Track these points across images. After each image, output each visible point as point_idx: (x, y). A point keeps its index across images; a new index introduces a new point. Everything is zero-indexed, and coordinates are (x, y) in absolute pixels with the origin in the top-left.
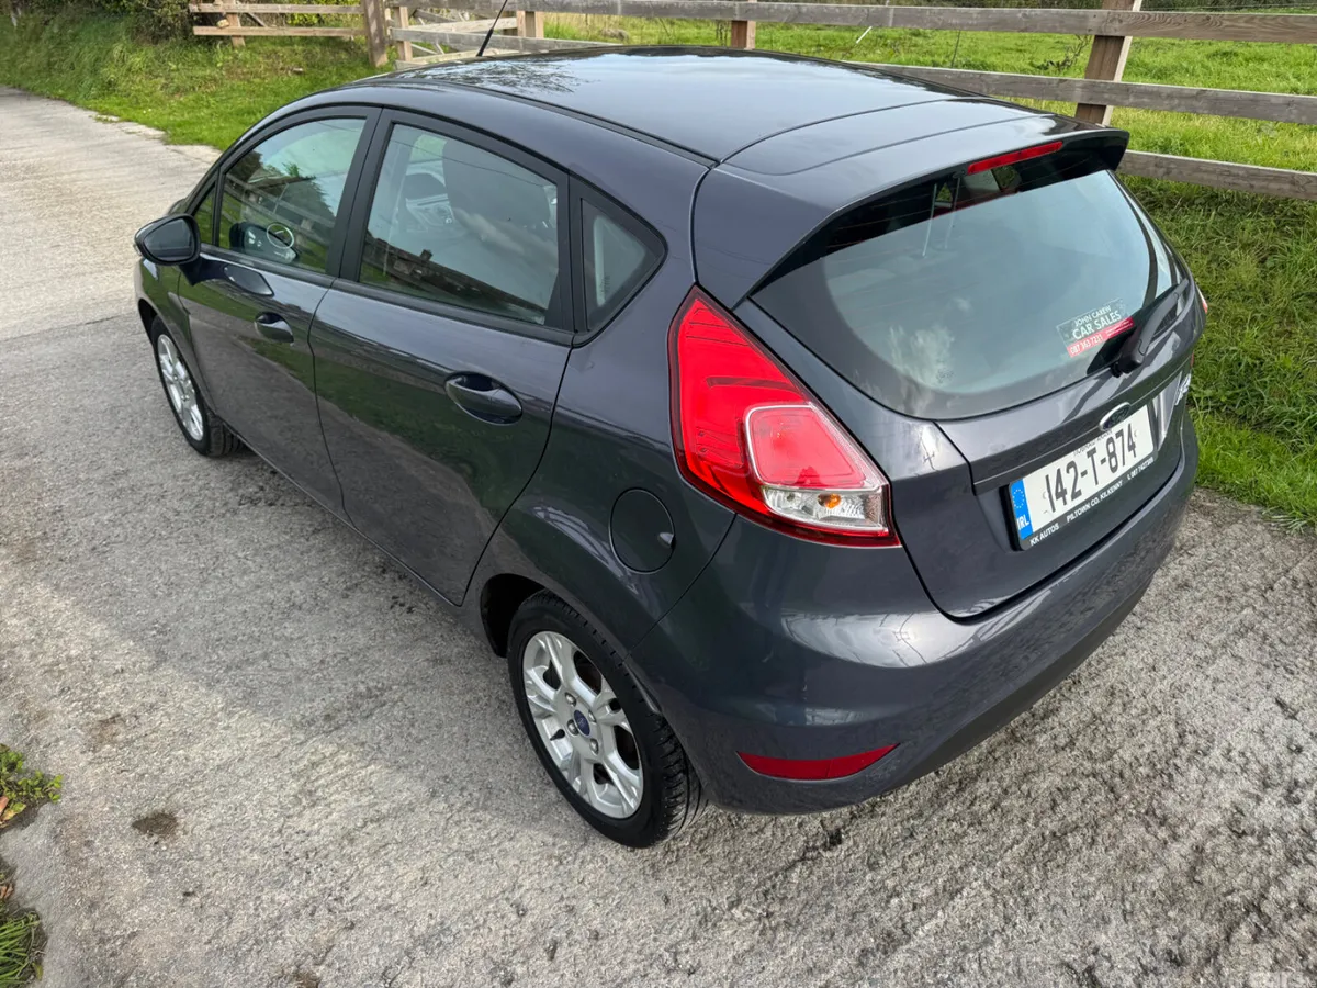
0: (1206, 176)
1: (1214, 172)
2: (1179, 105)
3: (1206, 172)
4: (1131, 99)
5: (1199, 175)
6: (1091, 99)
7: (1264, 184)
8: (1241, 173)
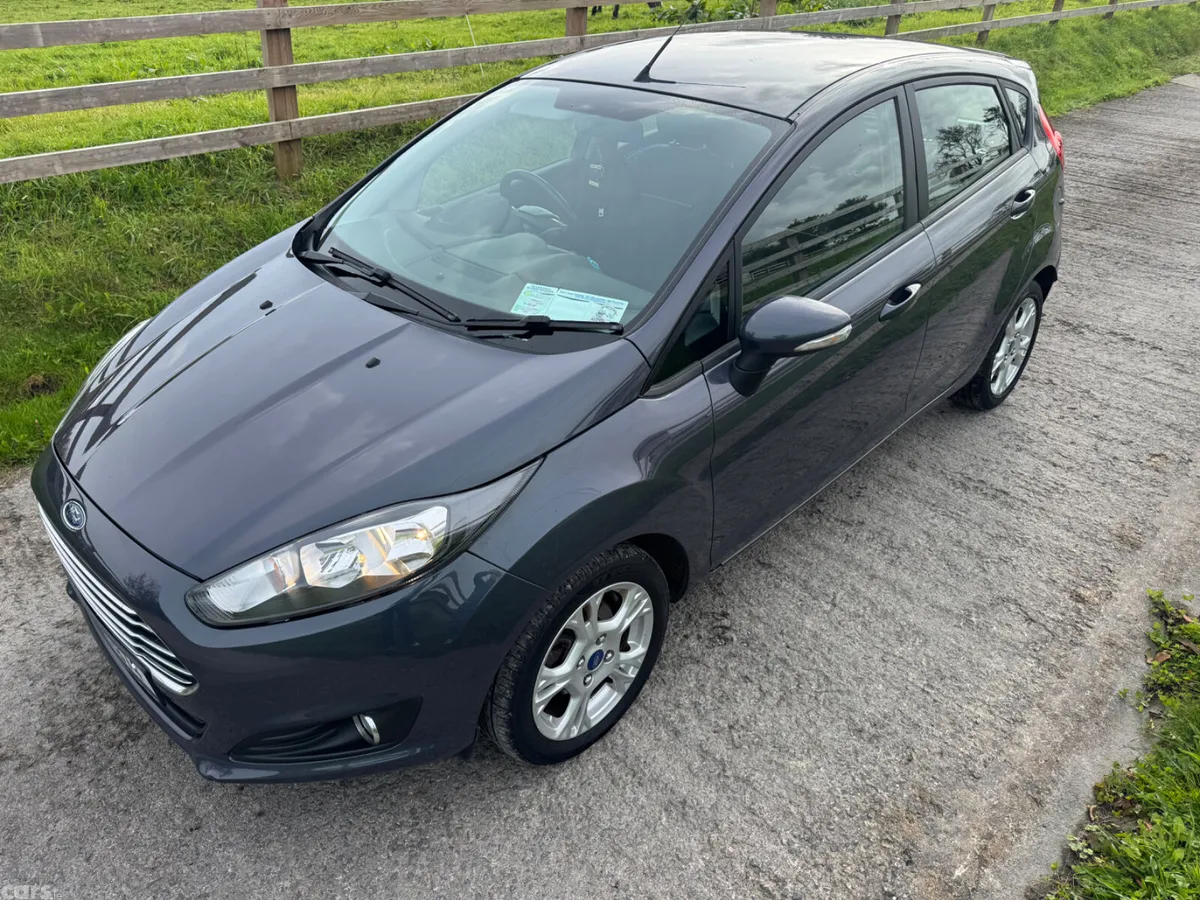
0: (385, 118)
1: (388, 114)
2: (352, 74)
3: (384, 115)
4: (320, 75)
5: (381, 118)
6: (288, 82)
7: (416, 113)
8: (403, 110)
